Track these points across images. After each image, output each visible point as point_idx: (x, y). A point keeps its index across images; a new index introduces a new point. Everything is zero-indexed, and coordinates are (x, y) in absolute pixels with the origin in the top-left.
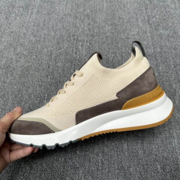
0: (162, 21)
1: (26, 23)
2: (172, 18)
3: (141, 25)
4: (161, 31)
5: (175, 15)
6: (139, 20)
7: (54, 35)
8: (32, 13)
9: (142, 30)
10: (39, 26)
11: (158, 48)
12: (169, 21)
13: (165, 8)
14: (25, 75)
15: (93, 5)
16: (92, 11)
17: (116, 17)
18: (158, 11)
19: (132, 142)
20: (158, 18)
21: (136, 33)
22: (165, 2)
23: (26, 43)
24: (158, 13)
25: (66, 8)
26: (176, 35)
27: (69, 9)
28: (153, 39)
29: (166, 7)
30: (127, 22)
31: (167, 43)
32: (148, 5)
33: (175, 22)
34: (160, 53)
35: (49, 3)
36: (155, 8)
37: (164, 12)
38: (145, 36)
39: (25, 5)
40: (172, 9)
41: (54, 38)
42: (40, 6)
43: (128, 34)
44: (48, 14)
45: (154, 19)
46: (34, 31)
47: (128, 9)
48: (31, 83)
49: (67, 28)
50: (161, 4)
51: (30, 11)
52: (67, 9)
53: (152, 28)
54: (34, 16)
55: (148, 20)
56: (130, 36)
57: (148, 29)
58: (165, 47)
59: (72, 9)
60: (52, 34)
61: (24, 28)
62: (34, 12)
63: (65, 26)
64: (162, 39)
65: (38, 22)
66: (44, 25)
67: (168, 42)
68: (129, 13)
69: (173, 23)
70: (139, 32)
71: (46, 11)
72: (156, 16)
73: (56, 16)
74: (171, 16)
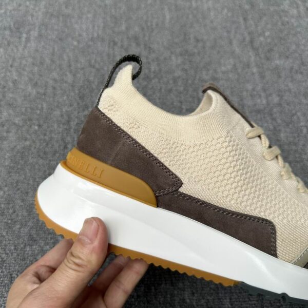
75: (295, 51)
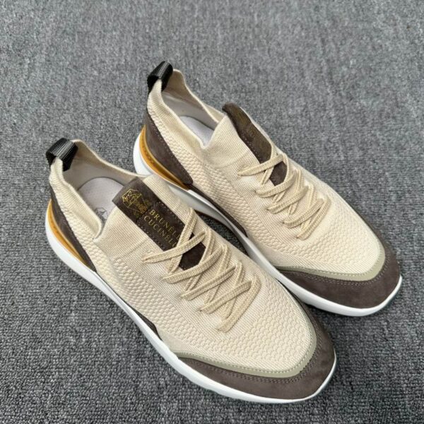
0: (364, 73)
1: (18, 96)
2: (388, 64)
3: (311, 86)
4: (363, 102)
5: (394, 56)
6: (307, 74)
7: (92, 127)
8: (32, 67)
9: (314, 102)
10: (51, 101)
11: (356, 149)
12: (381, 72)
13: (371, 39)
14: (19, 244)
15: (189, 38)
16: (186, 54)
17: (248, 68)
18: (353, 47)
19: (298, 414)
20: (354, 65)
21: (299, 109)
22: (369, 22)
23: (20, 152)
24: (355, 51)
25: (120, 49)
26: (400, 110)
27: (127, 50)
28: (341, 124)
29: (373, 34)
30: (278, 82)
31: (378, 133)
32: (329, 31)
33: (396, 75)
34: (362, 161)
35: (76, 37)
36: (345, 39)
37: (369, 47)
38: (322, 117)
39: (13, 45)
40: (387, 38)
41: (91, 133)
42: (52, 45)
43: (280, 115)
44: (75, 67)
45: (344, 69)
46: (39, 117)
47: (279, 44)
48: (35, 264)
49: (124, 106)
50: (360, 26)
51: (27, 61)
52: (124, 52)
53: (340, 95)
54: (38, 74)
55: (330, 74)
56: (286, 121)
57: (330, 98)
58: (374, 146)
59: (135, 50)
60: (87, 122)
61: (12, 109)
62: (37, 64)
63: (119, 98)
64: (365, 123)
65: (49, 92)
66: (65, 99)
67: (381, 130)
68: (281, 55)
69: (392, 79)
70: (306, 106)
71: (70, 58)
72: (348, 60)
73: (96, 73)
74: (386, 60)
75: (388, 87)
